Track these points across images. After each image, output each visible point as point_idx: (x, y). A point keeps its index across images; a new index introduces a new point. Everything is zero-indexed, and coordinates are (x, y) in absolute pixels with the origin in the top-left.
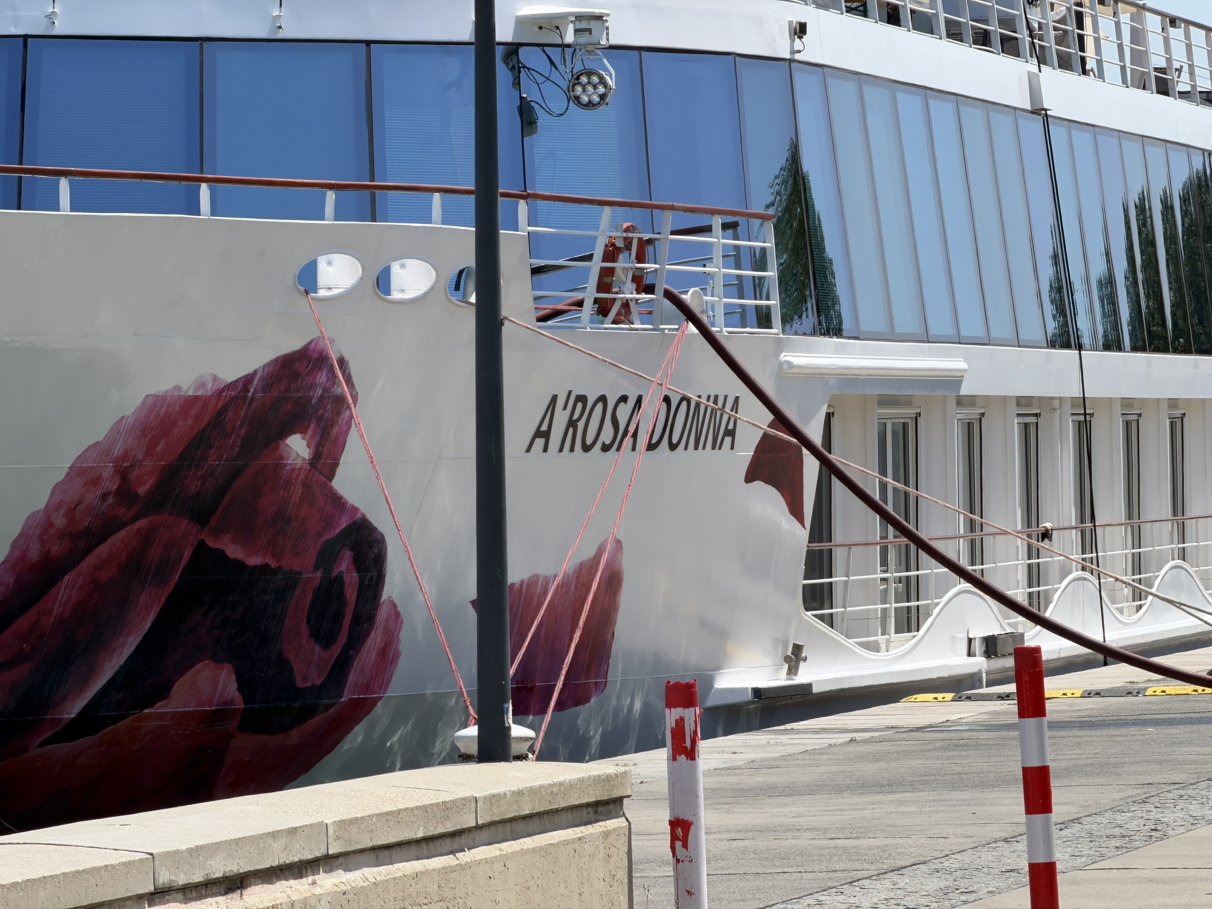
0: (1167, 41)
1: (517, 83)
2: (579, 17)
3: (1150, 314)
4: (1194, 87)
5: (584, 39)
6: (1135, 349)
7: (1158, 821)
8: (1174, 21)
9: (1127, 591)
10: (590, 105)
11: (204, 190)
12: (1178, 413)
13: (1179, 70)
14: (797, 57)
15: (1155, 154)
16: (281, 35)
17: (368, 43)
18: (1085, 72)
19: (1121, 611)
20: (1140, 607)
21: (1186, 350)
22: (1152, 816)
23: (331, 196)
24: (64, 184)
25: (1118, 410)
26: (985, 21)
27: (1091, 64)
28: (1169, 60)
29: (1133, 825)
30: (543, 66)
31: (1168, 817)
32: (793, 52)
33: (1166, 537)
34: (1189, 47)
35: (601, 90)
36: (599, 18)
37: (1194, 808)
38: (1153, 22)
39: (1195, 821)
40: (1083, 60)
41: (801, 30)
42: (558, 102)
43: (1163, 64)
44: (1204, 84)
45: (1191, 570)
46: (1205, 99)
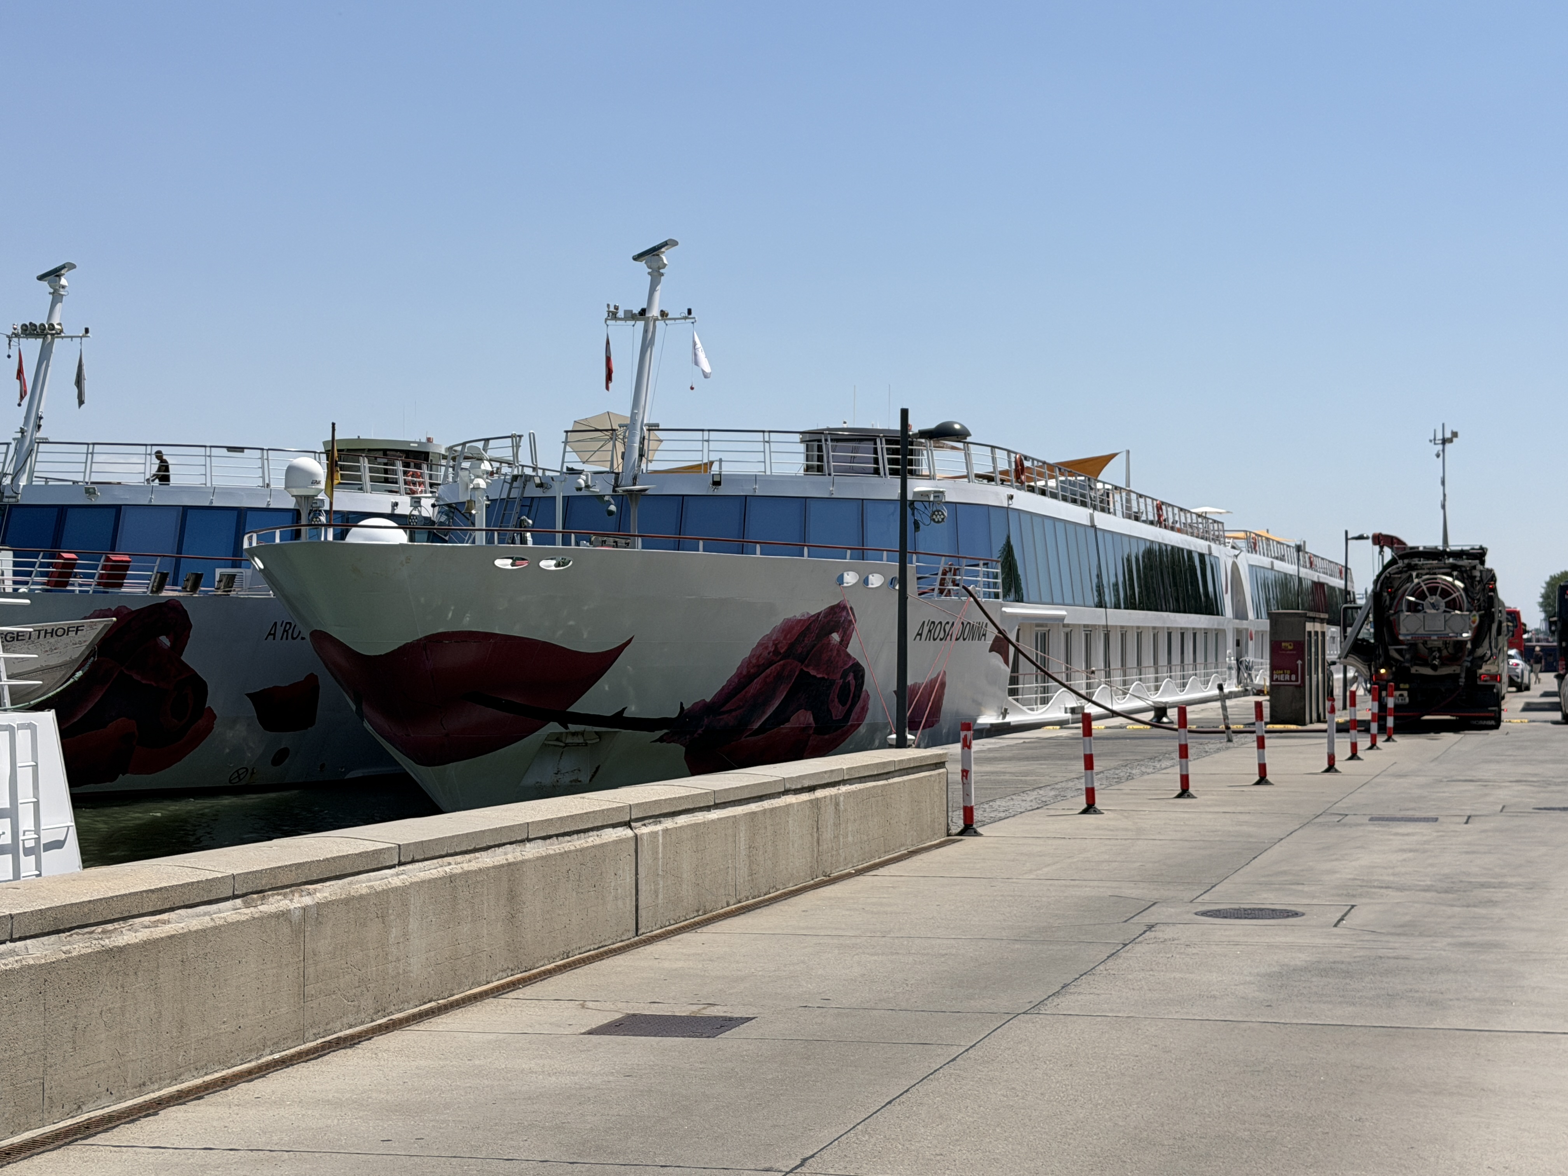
0: (1138, 503)
1: (913, 514)
2: (935, 492)
3: (1131, 596)
4: (1147, 518)
5: (936, 499)
6: (1126, 608)
7: (1130, 773)
8: (1141, 496)
9: (1121, 692)
10: (938, 522)
11: (806, 549)
12: (1140, 631)
13: (1142, 513)
14: (1010, 506)
15: (1134, 542)
16: (833, 496)
17: (863, 500)
18: (1109, 513)
19: (1118, 699)
20: (1124, 698)
21: (1143, 609)
22: (1129, 771)
23: (849, 552)
24: (758, 546)
25: (1119, 629)
26: (1075, 495)
27: (1112, 510)
28: (1139, 509)
29: (1122, 774)
30: (922, 508)
31: (1134, 772)
32: (1009, 505)
33: (1135, 674)
34: (1146, 505)
35: (942, 517)
36: (942, 492)
37: (1143, 769)
38: (1133, 496)
39: (1143, 774)
40: (1109, 509)
41: (1011, 497)
42: (927, 521)
43: (1136, 510)
44: (1151, 518)
45: (1144, 685)
46: (1152, 523)
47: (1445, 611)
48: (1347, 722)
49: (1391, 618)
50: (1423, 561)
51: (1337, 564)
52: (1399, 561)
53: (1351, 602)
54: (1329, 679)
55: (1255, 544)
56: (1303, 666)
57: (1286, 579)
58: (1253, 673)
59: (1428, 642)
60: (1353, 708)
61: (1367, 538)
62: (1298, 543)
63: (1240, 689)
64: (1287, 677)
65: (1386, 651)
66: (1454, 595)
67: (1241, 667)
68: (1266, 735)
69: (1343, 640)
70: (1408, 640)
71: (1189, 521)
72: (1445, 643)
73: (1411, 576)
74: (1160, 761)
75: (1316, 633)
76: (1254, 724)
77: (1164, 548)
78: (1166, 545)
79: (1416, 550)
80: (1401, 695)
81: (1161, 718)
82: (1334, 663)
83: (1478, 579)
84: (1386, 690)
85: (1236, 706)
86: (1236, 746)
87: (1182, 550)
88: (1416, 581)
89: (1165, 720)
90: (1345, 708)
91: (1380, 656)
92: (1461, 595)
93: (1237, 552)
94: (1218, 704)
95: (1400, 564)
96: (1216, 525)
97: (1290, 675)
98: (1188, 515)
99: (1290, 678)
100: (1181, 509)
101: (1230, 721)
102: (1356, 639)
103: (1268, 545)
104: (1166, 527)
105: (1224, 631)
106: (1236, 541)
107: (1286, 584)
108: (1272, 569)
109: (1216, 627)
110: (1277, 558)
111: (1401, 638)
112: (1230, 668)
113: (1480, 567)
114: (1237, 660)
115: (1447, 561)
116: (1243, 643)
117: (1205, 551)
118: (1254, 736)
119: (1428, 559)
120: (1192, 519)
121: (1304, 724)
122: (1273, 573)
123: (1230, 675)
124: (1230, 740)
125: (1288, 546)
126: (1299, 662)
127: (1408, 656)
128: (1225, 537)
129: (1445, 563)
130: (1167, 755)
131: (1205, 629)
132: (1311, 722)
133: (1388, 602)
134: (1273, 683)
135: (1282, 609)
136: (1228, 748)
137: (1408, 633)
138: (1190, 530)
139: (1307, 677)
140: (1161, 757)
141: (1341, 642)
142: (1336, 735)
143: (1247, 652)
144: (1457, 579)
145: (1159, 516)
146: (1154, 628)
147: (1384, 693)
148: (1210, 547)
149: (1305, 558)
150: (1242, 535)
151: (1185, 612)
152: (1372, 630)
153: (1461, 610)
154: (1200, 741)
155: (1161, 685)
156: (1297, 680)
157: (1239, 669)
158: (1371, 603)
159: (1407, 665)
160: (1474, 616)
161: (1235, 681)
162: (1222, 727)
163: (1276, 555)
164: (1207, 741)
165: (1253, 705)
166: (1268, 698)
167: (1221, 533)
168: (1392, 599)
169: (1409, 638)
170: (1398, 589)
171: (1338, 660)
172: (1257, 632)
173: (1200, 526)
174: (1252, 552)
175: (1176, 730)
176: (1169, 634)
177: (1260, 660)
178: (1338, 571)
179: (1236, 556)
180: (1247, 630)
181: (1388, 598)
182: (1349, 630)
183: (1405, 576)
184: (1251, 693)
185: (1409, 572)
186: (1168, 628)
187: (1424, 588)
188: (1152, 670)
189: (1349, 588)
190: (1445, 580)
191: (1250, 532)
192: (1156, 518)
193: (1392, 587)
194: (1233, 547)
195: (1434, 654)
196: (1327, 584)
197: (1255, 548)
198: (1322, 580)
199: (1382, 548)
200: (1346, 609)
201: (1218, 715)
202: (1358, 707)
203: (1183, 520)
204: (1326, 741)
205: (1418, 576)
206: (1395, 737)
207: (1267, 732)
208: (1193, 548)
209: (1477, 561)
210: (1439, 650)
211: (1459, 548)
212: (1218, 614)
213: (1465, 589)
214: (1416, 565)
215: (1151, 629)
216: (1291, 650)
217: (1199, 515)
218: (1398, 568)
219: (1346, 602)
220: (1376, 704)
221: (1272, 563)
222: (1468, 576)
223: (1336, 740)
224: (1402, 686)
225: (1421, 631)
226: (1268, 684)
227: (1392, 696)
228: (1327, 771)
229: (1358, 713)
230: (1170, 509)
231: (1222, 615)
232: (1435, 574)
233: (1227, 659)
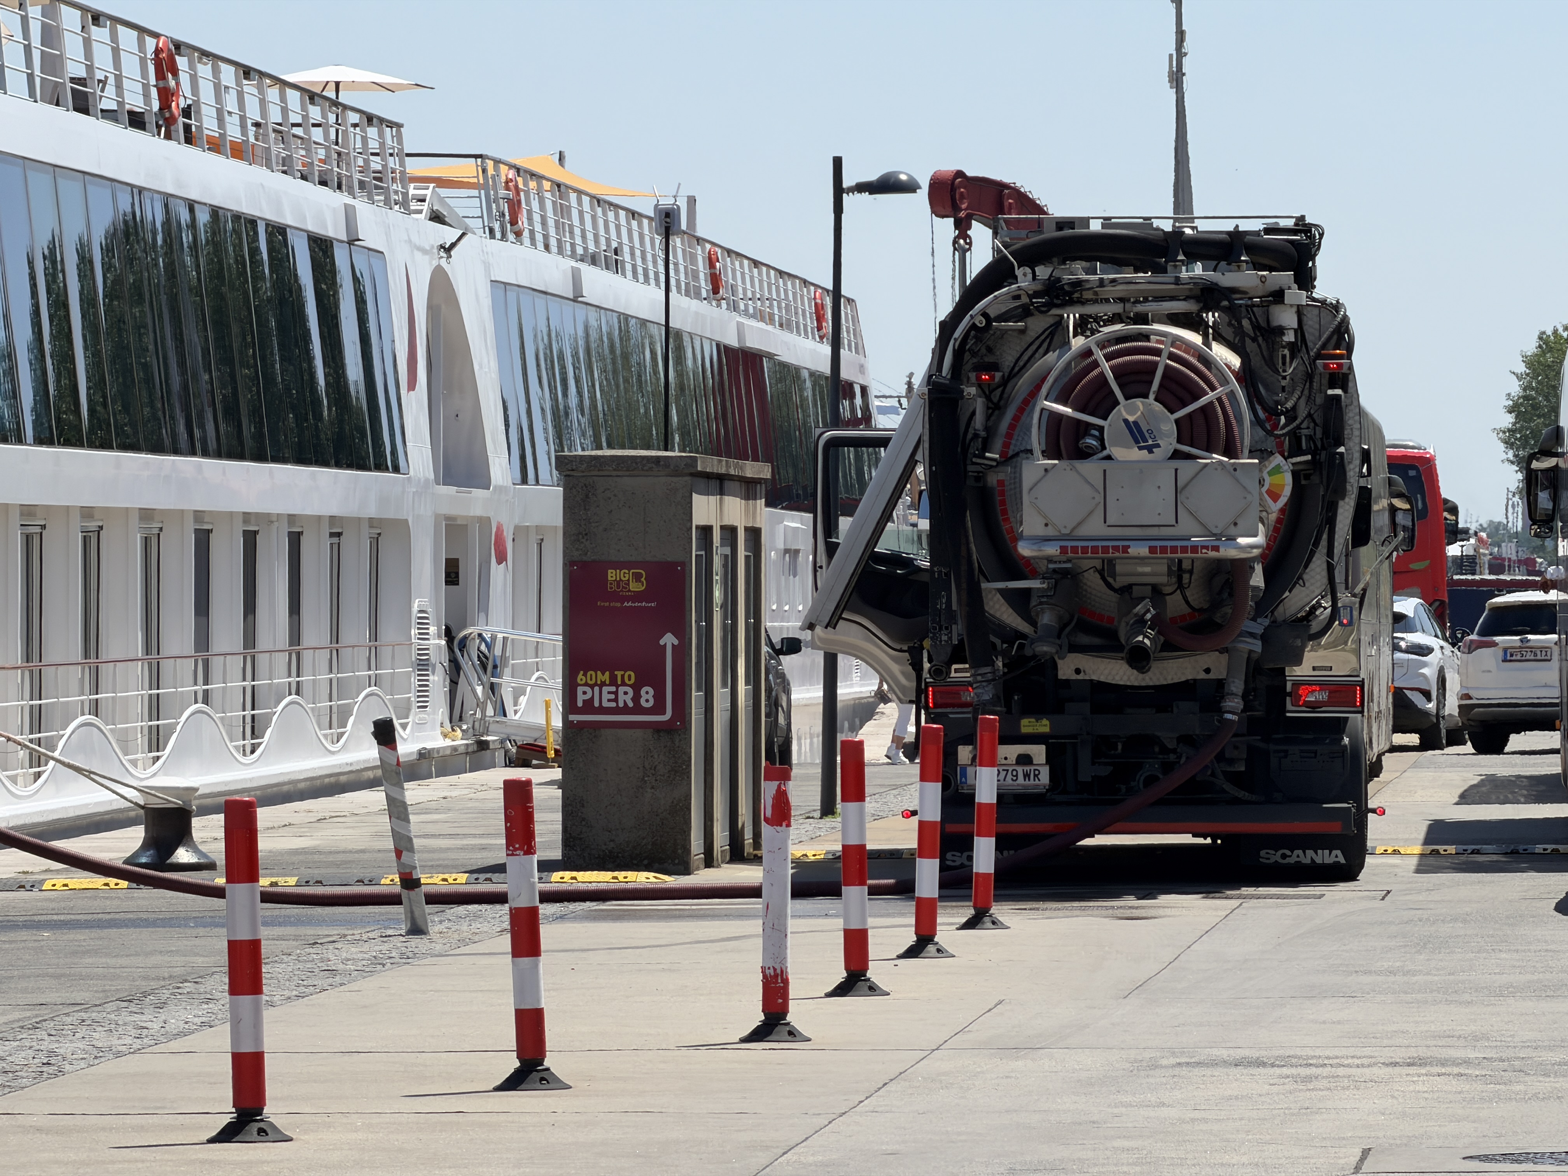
0: (87, 43)
3: (60, 396)
4: (121, 104)
6: (40, 441)
7: (51, 1053)
8: (97, 18)
9: (22, 754)
12: (93, 525)
13: (103, 82)
15: (70, 189)
19: (14, 779)
20: (38, 775)
21: (105, 445)
22: (47, 1045)
25: (16, 520)
28: (90, 68)
29: (19, 1058)
31: (65, 1048)
33: (74, 686)
34: (116, 52)
37: (100, 1037)
39: (99, 1054)
43: (82, 73)
44: (135, 101)
45: (106, 728)
46: (136, 121)
47: (1176, 455)
48: (834, 859)
49: (992, 479)
50: (1102, 273)
51: (805, 282)
52: (1019, 272)
53: (854, 423)
54: (774, 704)
55: (514, 206)
56: (682, 652)
57: (625, 334)
58: (507, 683)
59: (1119, 568)
60: (852, 806)
61: (909, 187)
62: (667, 202)
63: (459, 740)
64: (626, 696)
65: (975, 599)
66: (1211, 396)
67: (465, 663)
68: (546, 910)
69: (822, 559)
70: (1050, 560)
71: (275, 115)
72: (1178, 571)
73: (1060, 324)
74: (161, 1006)
75: (730, 532)
76: (500, 868)
77: (184, 216)
78: (191, 205)
79: (1078, 231)
80: (1025, 760)
81: (172, 851)
82: (792, 646)
83: (1290, 337)
84: (969, 739)
85: (444, 805)
86: (438, 948)
87: (252, 222)
88: (1078, 343)
89: (183, 855)
90: (828, 809)
91: (952, 617)
92: (1232, 395)
93: (449, 235)
94: (376, 798)
95: (1024, 279)
96: (372, 132)
97: (637, 688)
98: (273, 94)
99: (636, 698)
100: (247, 72)
101: (417, 859)
102: (871, 557)
103: (563, 211)
104: (189, 139)
105: (403, 524)
106: (443, 192)
107: (626, 356)
108: (577, 298)
109: (372, 511)
110: (594, 260)
111: (1025, 550)
112: (423, 665)
113: (1295, 296)
114: (449, 634)
115: (1184, 274)
116: (469, 572)
117: (334, 230)
118: (503, 910)
119: (1119, 264)
120: (285, 111)
121: (686, 870)
122: (581, 311)
123: (423, 690)
124: (417, 930)
125: (633, 214)
126: (669, 640)
127: (1047, 618)
128: (407, 179)
129: (1177, 281)
130: (188, 987)
131: (333, 519)
132: (709, 862)
133: (979, 421)
134: (573, 718)
135: (610, 446)
136: (407, 958)
137: (1050, 532)
138: (277, 150)
139: (696, 696)
140: (165, 994)
141: (816, 568)
142: (793, 906)
143: (484, 607)
144: (1219, 338)
145: (166, 96)
146: (146, 514)
147: (964, 753)
148: (350, 214)
149: (693, 258)
150: (467, 170)
151: (260, 457)
152: (925, 524)
153: (1230, 451)
154: (309, 931)
155: (171, 729)
156: (659, 708)
157: (455, 669)
158: (920, 428)
159: (1044, 648)
160: (1277, 470)
161: (439, 711)
162: (390, 882)
163: (592, 247)
164: (335, 931)
165: (498, 798)
166: (556, 773)
167: (392, 162)
168: (995, 408)
169: (1052, 550)
170: (1014, 374)
171: (806, 636)
172: (520, 531)
173: (317, 134)
174: (504, 237)
175: (218, 893)
176: (203, 540)
177: (533, 637)
178: (810, 309)
179: (448, 250)
180: (485, 522)
181: (980, 405)
182: (845, 523)
183: (1038, 324)
184: (499, 756)
185: (1055, 311)
186: (198, 515)
187: (1106, 367)
188: (139, 670)
189: (845, 374)
190: (1176, 341)
191: (497, 162)
192: (156, 106)
193: (993, 367)
194: (436, 217)
195: (1139, 609)
196: (770, 356)
197: (514, 222)
198: (753, 343)
199: (962, 226)
200: (835, 444)
201: (378, 835)
202: (870, 805)
203: (253, 113)
204: (755, 926)
205: (1082, 327)
206: (1000, 911)
207: (548, 897)
208: (288, 219)
209: (1286, 277)
210: (1157, 593)
211: (1228, 226)
212: (380, 466)
213: (1246, 376)
214: (1078, 284)
215: (134, 522)
216: (638, 596)
217: (311, 96)
218: (1017, 297)
219: (836, 421)
220: (935, 789)
221: (576, 279)
222: (1256, 326)
223: (792, 925)
224: (1028, 725)
225: (1095, 527)
226: (557, 722)
227: (992, 763)
228: (758, 1035)
229: (871, 826)
230: (204, 70)
231: (396, 469)
232: (1142, 319)
233: (414, 632)
